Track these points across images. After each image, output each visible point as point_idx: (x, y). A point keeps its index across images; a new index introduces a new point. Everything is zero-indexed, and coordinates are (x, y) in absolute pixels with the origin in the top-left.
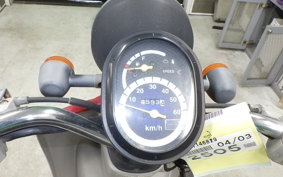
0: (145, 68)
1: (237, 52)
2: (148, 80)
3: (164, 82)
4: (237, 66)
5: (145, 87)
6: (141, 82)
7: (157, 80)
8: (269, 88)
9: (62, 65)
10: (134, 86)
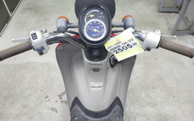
0: (92, 16)
1: (172, 14)
2: (93, 20)
3: (99, 20)
4: (171, 23)
5: (93, 22)
6: (91, 21)
7: (96, 20)
8: (191, 36)
9: (64, 20)
10: (89, 22)
